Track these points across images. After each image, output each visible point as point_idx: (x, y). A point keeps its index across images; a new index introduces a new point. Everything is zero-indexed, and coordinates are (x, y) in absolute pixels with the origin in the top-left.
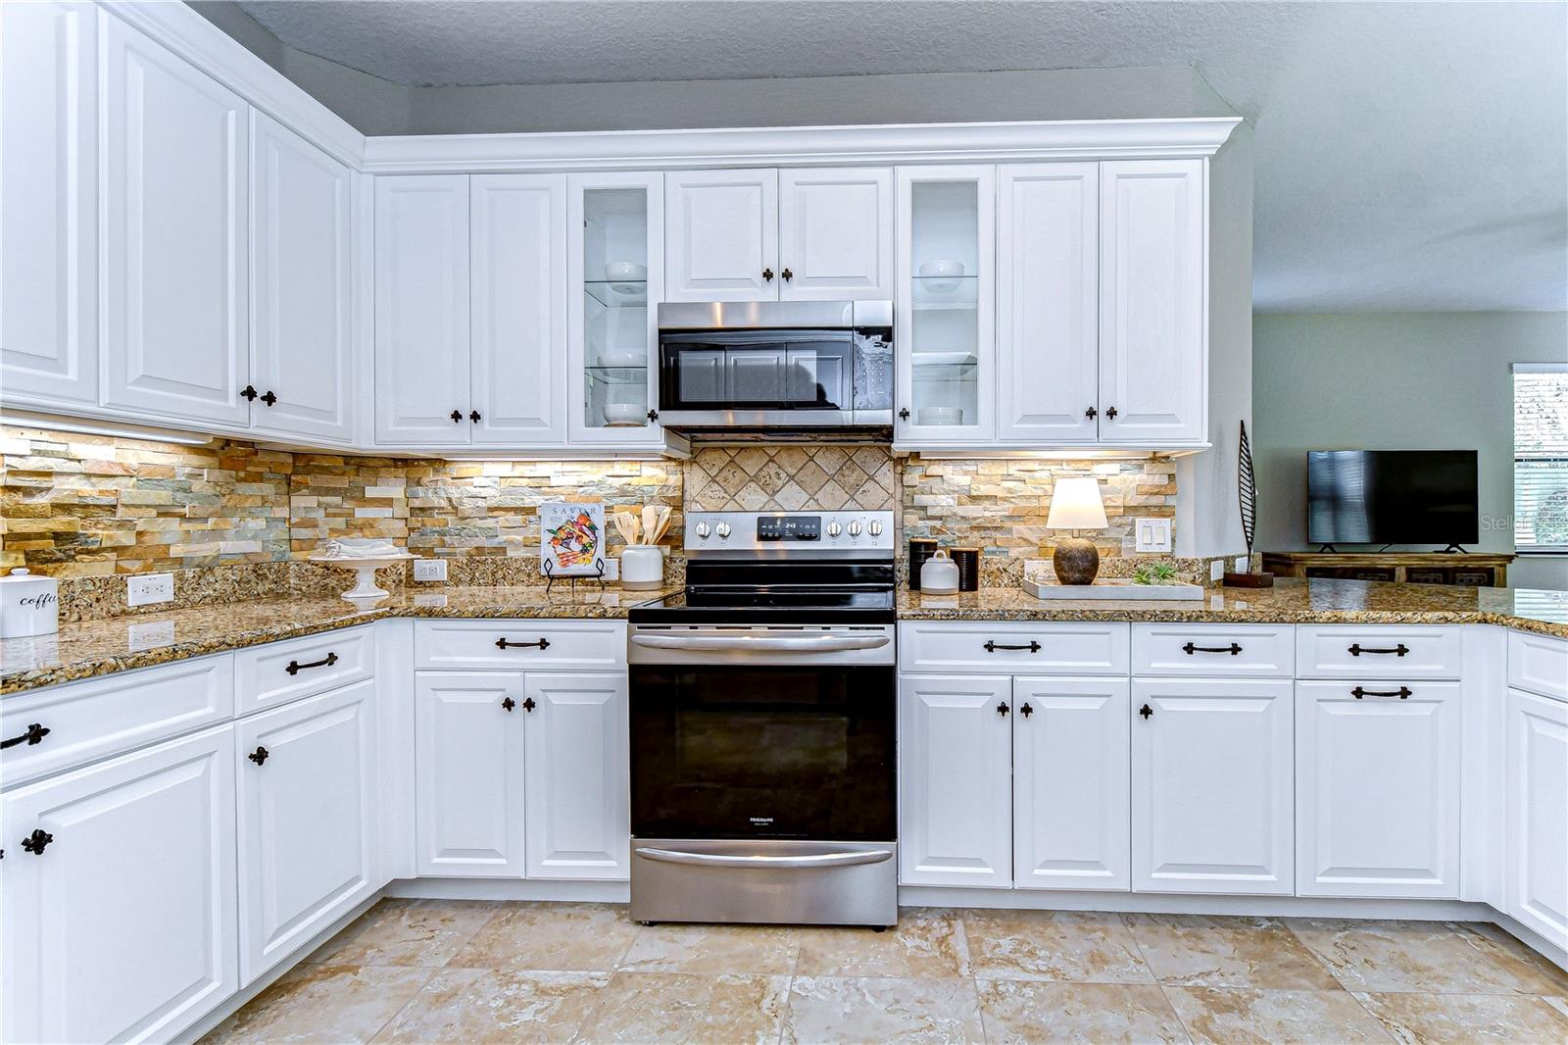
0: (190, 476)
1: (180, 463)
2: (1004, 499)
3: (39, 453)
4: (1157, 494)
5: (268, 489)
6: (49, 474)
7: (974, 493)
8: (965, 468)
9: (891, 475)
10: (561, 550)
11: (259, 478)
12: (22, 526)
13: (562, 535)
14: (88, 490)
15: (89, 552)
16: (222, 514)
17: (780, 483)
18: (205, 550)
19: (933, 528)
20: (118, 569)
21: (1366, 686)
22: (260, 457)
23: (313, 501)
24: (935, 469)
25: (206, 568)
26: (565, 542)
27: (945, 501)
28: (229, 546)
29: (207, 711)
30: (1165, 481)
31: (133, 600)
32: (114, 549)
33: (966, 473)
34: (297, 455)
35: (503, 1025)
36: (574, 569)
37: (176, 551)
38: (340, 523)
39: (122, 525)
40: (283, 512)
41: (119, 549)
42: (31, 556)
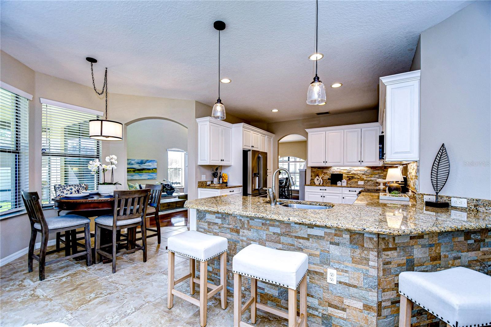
0: (367, 170)
1: (366, 169)
3: (350, 169)
6: (351, 171)
12: (348, 176)
14: (355, 172)
15: (355, 178)
16: (372, 174)
18: (369, 179)
20: (358, 181)
25: (369, 181)
28: (372, 179)
29: (339, 192)
31: (359, 184)
37: (365, 179)
39: (358, 176)
40: (383, 175)
41: (358, 178)
42: (349, 179)
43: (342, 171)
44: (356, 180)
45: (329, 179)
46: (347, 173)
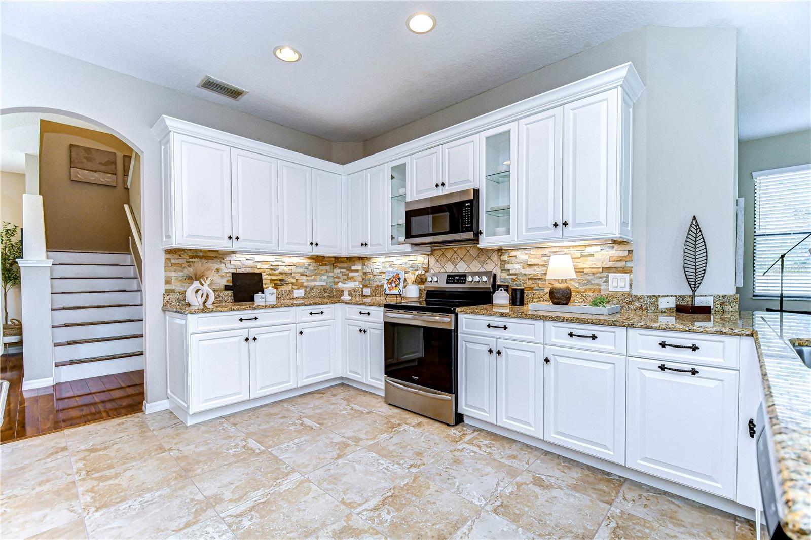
0: (308, 265)
1: (306, 262)
2: (542, 265)
3: (277, 261)
4: (621, 261)
5: (328, 268)
6: (278, 266)
7: (529, 263)
8: (526, 252)
9: (496, 256)
10: (389, 286)
11: (326, 265)
12: (274, 278)
13: (390, 281)
14: (286, 269)
15: (286, 284)
16: (316, 275)
17: (458, 261)
18: (312, 284)
19: (512, 279)
20: (292, 288)
21: (667, 365)
22: (326, 259)
23: (339, 271)
24: (513, 253)
25: (312, 289)
26: (391, 283)
27: (517, 267)
28: (317, 283)
30: (626, 253)
31: (295, 295)
32: (291, 283)
33: (526, 254)
34: (336, 258)
35: (339, 412)
36: (393, 292)
37: (305, 284)
38: (345, 277)
39: (293, 277)
40: (332, 274)
41: (292, 283)
42: (275, 284)
43: (259, 266)
44: (289, 288)
45: (227, 288)
46: (271, 272)
